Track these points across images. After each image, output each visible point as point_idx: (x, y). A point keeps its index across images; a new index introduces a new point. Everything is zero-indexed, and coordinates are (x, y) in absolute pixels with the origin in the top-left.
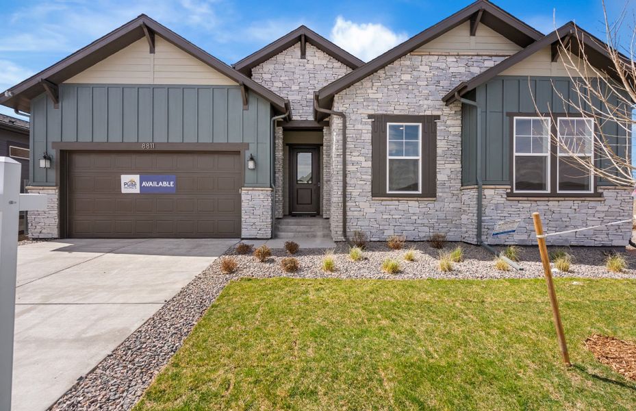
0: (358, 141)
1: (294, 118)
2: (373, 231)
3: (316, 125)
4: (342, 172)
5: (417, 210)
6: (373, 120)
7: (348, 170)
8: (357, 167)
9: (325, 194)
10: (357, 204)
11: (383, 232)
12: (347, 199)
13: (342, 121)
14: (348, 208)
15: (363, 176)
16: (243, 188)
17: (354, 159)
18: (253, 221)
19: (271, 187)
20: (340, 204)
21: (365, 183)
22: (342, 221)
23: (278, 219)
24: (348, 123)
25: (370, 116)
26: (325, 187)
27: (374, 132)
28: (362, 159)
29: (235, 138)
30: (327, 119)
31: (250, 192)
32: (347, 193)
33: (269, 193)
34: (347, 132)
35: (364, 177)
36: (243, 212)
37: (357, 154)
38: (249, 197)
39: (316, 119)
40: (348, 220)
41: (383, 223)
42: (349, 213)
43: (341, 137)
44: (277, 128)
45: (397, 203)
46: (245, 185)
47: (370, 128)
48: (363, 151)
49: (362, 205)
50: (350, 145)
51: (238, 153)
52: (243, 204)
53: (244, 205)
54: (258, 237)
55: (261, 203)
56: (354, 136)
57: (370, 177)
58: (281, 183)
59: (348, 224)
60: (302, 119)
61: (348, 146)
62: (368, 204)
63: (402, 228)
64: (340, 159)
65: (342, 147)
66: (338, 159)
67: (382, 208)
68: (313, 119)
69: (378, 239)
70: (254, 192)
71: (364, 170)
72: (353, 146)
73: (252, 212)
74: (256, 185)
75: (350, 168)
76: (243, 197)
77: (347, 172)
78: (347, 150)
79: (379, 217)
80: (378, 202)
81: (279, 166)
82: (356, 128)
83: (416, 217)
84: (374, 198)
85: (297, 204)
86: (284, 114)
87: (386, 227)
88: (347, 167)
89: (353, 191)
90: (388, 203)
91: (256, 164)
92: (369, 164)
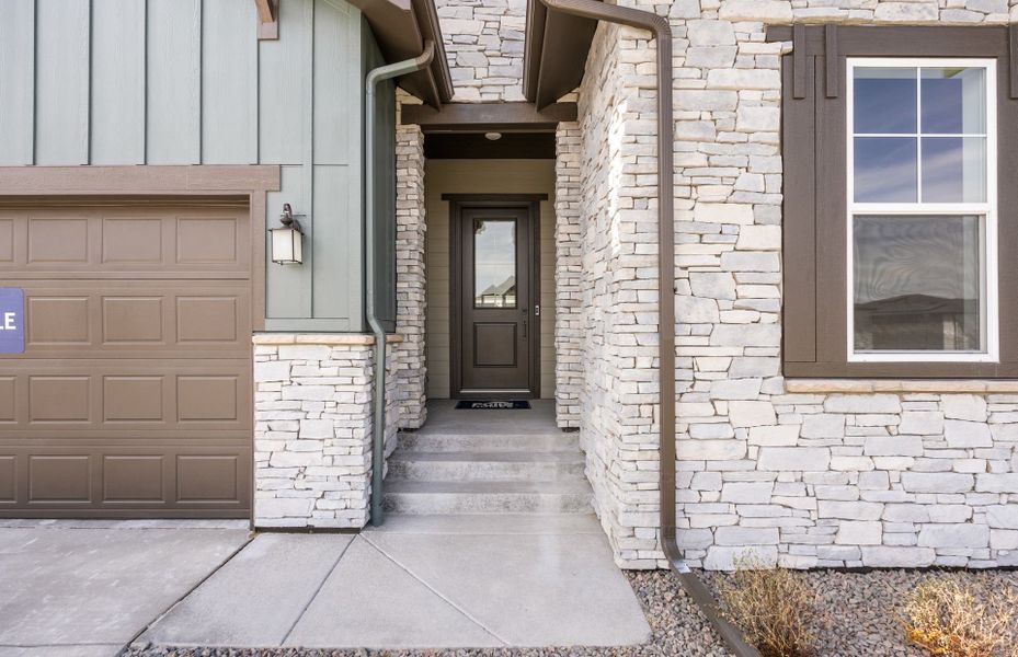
0: (722, 136)
1: (459, 95)
2: (789, 524)
3: (531, 116)
4: (654, 272)
5: (982, 435)
6: (788, 46)
7: (679, 261)
8: (717, 249)
9: (562, 349)
10: (721, 407)
11: (833, 525)
12: (679, 387)
13: (653, 53)
14: (680, 427)
15: (742, 291)
16: (257, 338)
17: (704, 214)
18: (299, 460)
19: (367, 330)
20: (646, 411)
21: (755, 316)
22: (653, 481)
23: (407, 430)
24: (676, 62)
25: (773, 32)
26: (561, 324)
27: (790, 97)
28: (743, 215)
29: (230, 149)
30: (568, 98)
31: (284, 352)
32: (678, 362)
33: (358, 354)
34: (678, 98)
35: (749, 291)
36: (259, 427)
37: (720, 191)
38: (281, 370)
39: (531, 99)
40: (681, 482)
41: (835, 491)
42: (684, 449)
43: (649, 123)
44: (401, 129)
45: (893, 403)
46: (269, 325)
47: (773, 79)
48: (744, 181)
49: (740, 413)
50: (688, 155)
51: (237, 204)
52: (258, 396)
53: (264, 400)
54: (317, 524)
55: (329, 393)
56: (706, 116)
57: (775, 294)
58: (417, 311)
59: (680, 496)
60: (486, 98)
61: (680, 160)
62: (767, 409)
63: (918, 512)
64: (648, 216)
65: (652, 165)
66: (637, 215)
67: (831, 427)
68: (522, 98)
69: (814, 563)
70: (299, 352)
71: (750, 262)
72: (702, 160)
73: (295, 427)
74: (311, 323)
75: (688, 253)
76: (262, 372)
77: (678, 273)
78: (677, 178)
79: (814, 464)
80: (811, 398)
81: (409, 253)
82: (712, 81)
83: (979, 466)
84: (794, 384)
85: (476, 365)
86: (417, 55)
87: (848, 509)
88: (678, 249)
89: (703, 355)
90: (855, 403)
91: (307, 242)
92: (772, 236)
